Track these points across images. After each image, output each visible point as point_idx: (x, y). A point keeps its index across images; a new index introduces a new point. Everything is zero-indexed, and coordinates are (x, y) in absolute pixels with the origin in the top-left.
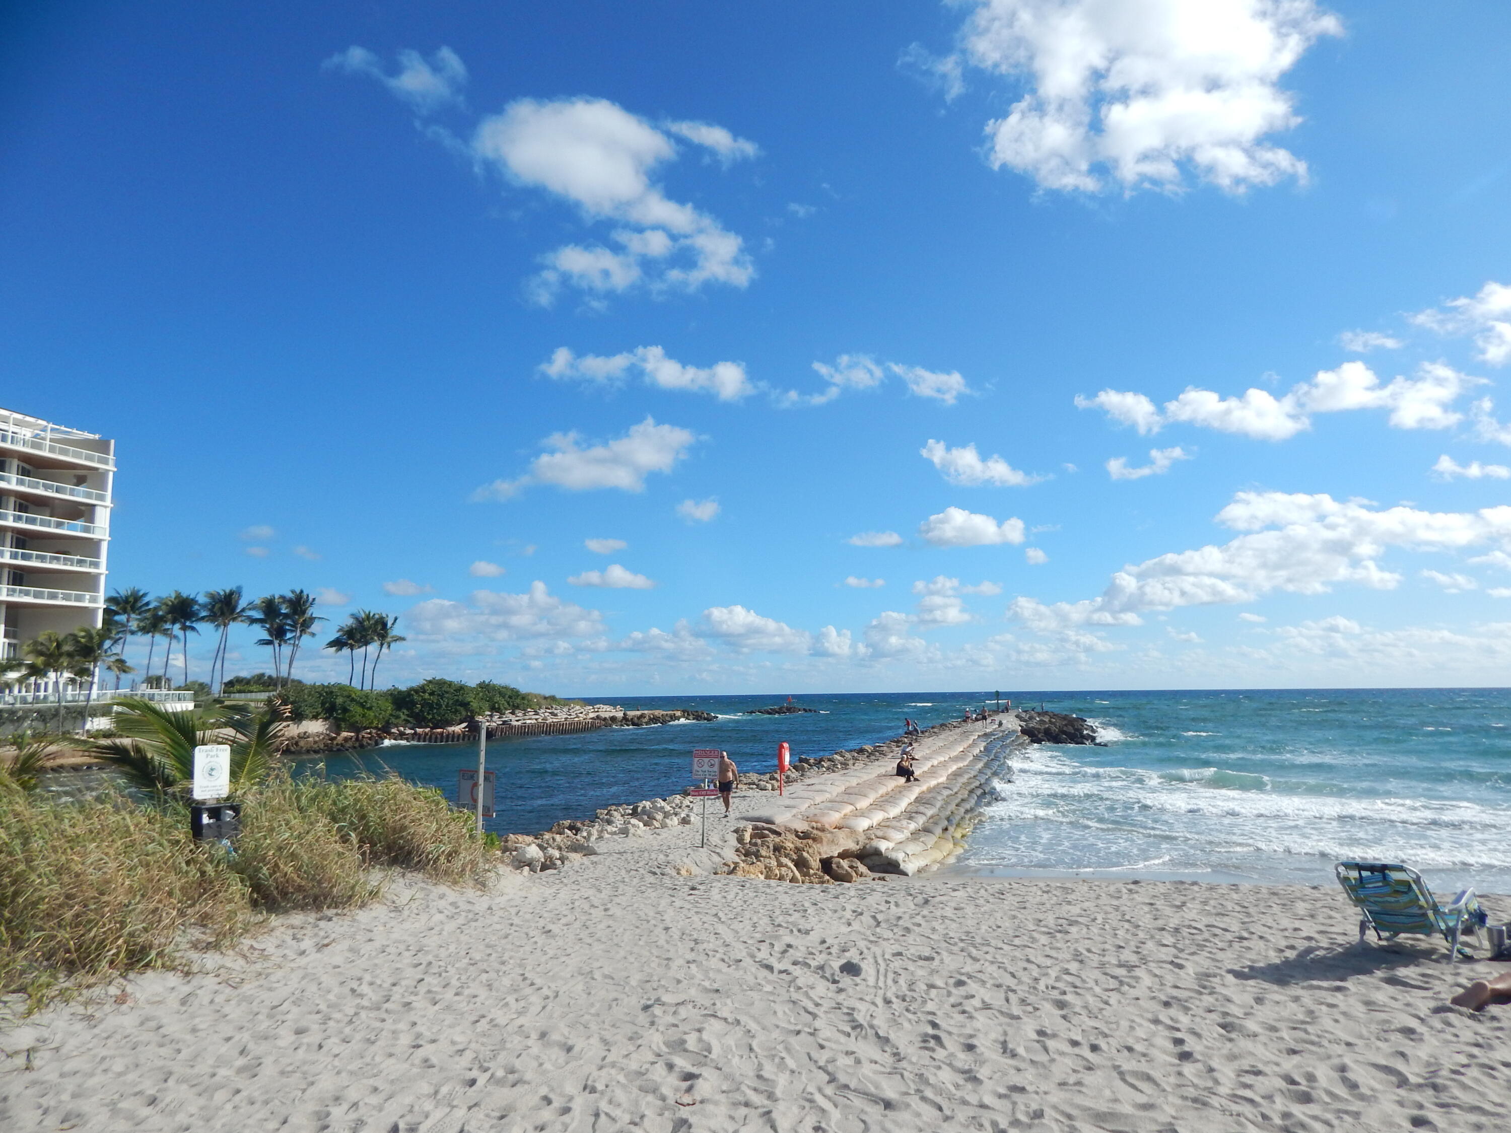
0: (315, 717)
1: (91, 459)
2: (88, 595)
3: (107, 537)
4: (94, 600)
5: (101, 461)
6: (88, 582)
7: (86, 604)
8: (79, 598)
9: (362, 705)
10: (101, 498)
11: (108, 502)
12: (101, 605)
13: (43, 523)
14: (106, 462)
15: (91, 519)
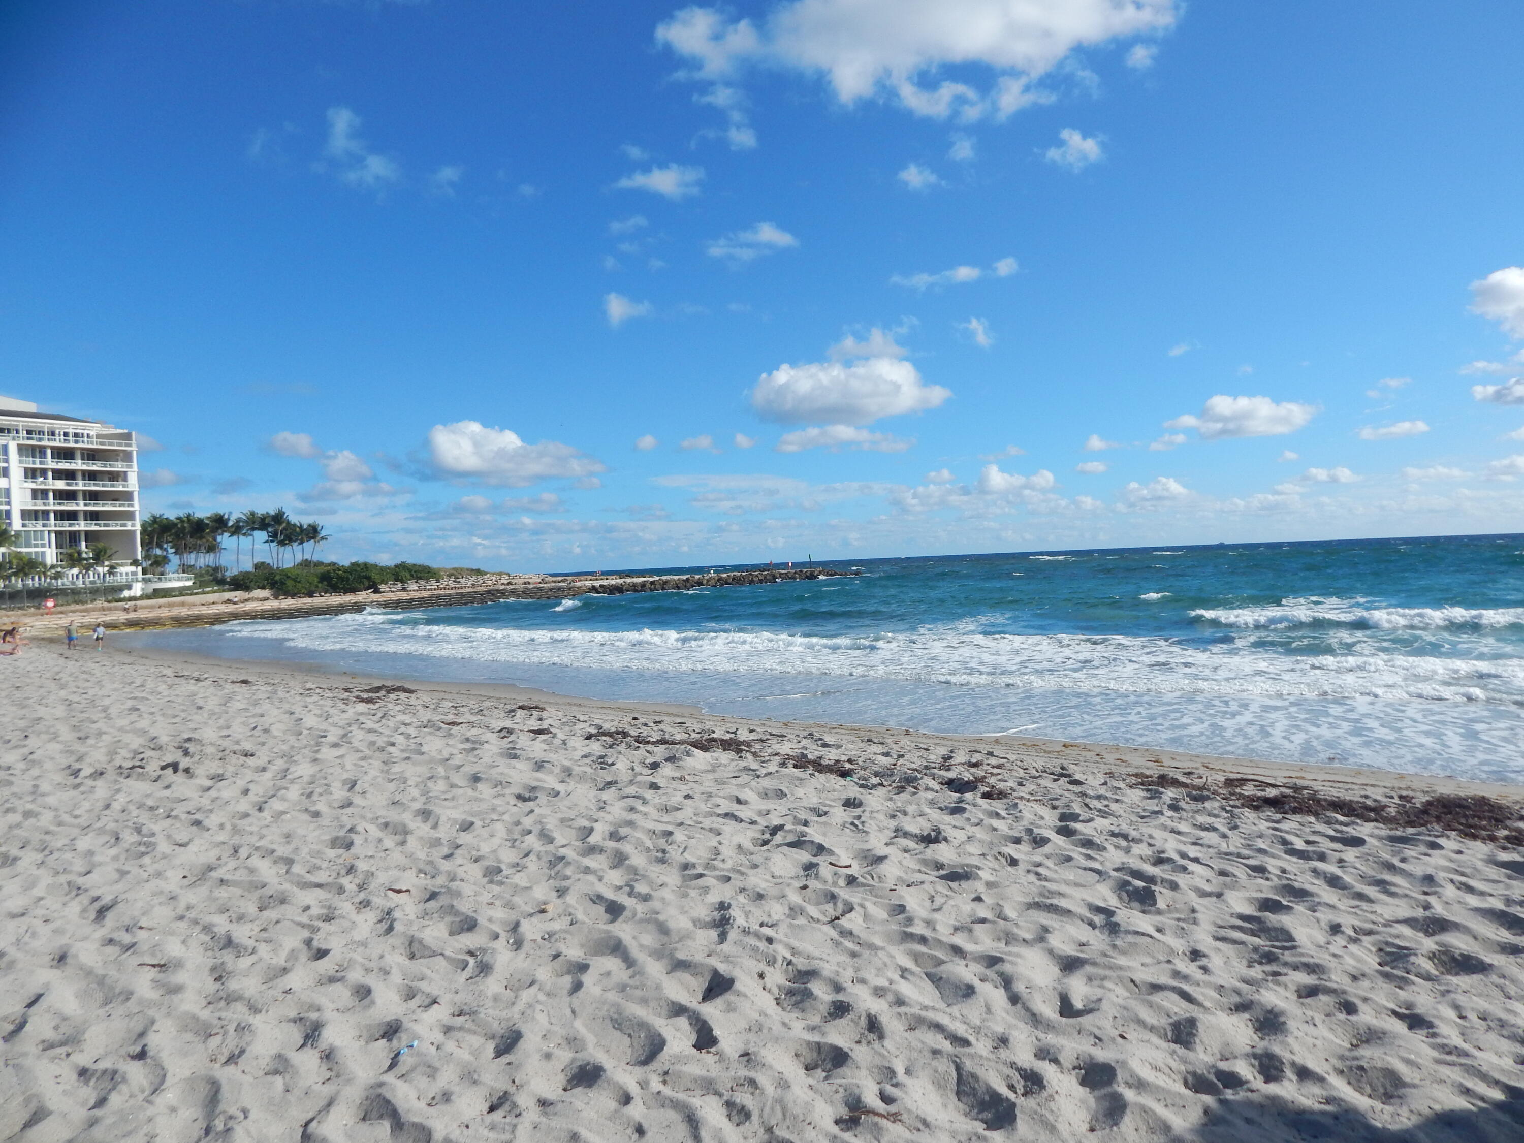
0: (263, 588)
1: (120, 445)
2: (129, 523)
3: (137, 489)
4: (133, 525)
5: (127, 445)
6: (130, 516)
7: (129, 528)
8: (125, 525)
9: (295, 580)
10: (131, 467)
11: (135, 468)
12: (138, 528)
13: (103, 486)
14: (130, 445)
15: (125, 480)
